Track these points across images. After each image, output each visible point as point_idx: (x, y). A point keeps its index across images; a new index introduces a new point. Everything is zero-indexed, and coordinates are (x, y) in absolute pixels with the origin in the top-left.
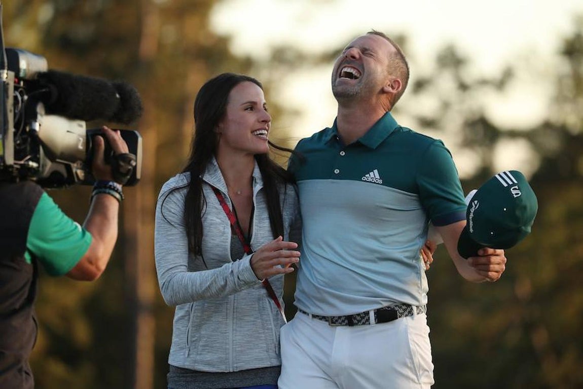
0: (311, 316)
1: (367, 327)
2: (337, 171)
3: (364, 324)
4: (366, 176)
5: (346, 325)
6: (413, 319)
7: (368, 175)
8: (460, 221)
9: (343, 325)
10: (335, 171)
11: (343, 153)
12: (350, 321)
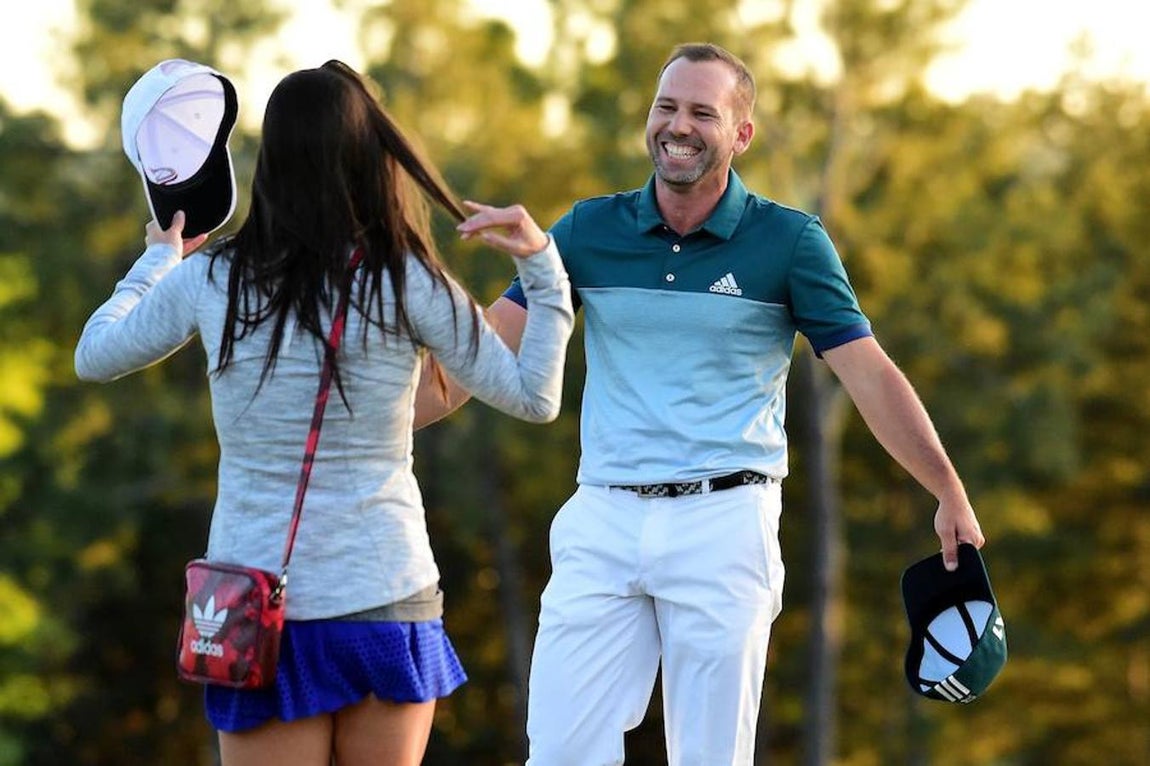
0: (607, 488)
1: (696, 497)
2: (670, 278)
3: (692, 492)
4: (716, 284)
5: (665, 495)
6: (765, 487)
7: (718, 283)
8: (861, 337)
9: (660, 496)
10: (668, 278)
11: (677, 249)
12: (672, 490)
